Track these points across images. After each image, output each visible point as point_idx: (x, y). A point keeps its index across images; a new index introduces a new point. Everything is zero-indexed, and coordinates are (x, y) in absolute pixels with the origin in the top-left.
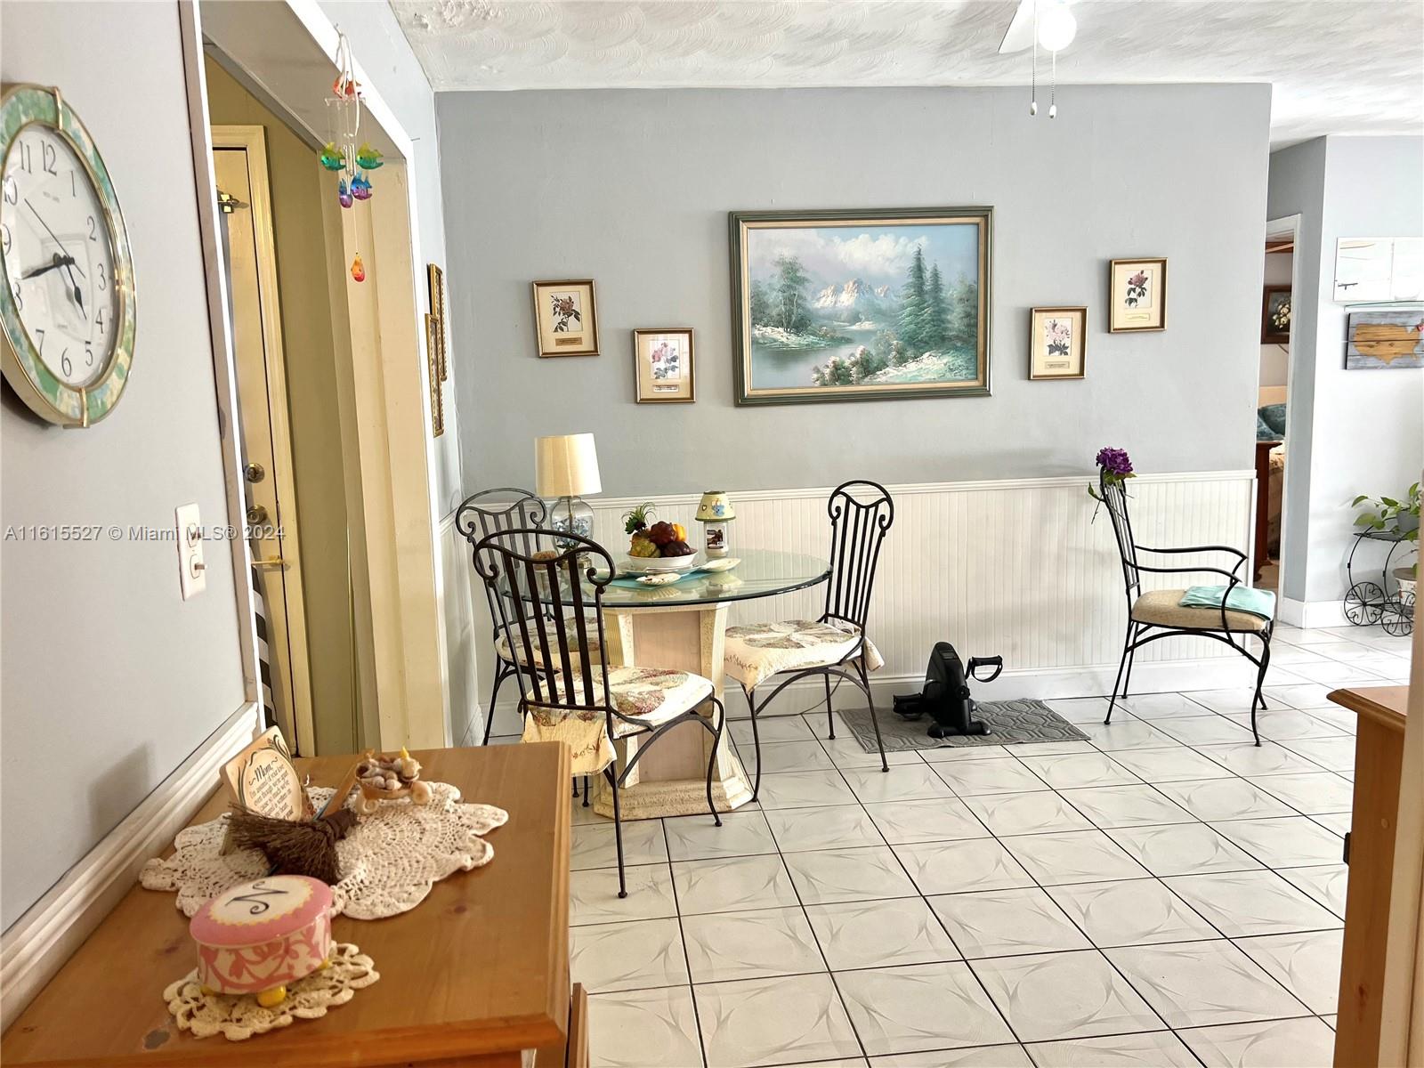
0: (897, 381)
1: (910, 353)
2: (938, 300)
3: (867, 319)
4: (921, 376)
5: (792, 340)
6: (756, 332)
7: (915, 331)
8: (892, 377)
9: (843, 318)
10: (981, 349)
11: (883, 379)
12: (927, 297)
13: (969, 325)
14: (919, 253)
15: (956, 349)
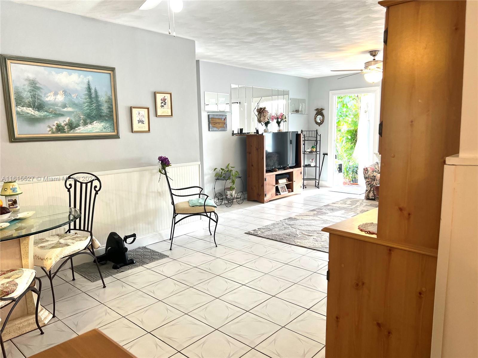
0: (84, 132)
1: (88, 121)
2: (98, 101)
3: (69, 107)
4: (93, 130)
5: (37, 114)
6: (18, 109)
7: (90, 112)
8: (82, 130)
9: (59, 105)
10: (115, 121)
11: (78, 131)
12: (93, 99)
13: (110, 112)
14: (89, 82)
15: (106, 120)
